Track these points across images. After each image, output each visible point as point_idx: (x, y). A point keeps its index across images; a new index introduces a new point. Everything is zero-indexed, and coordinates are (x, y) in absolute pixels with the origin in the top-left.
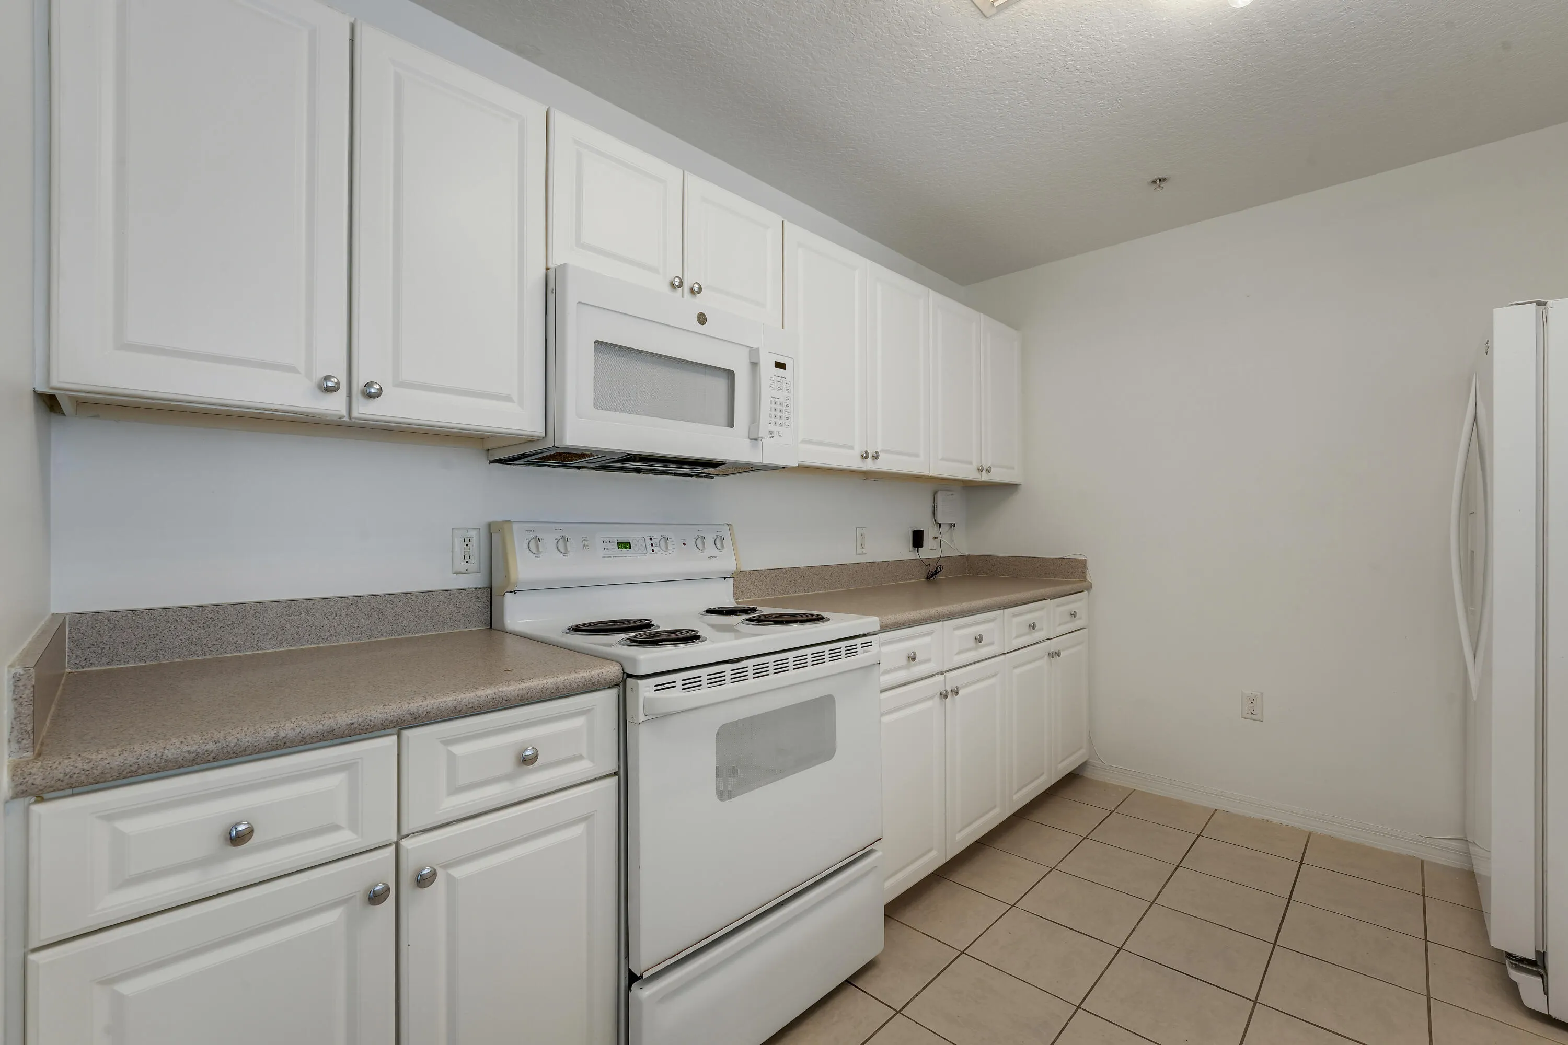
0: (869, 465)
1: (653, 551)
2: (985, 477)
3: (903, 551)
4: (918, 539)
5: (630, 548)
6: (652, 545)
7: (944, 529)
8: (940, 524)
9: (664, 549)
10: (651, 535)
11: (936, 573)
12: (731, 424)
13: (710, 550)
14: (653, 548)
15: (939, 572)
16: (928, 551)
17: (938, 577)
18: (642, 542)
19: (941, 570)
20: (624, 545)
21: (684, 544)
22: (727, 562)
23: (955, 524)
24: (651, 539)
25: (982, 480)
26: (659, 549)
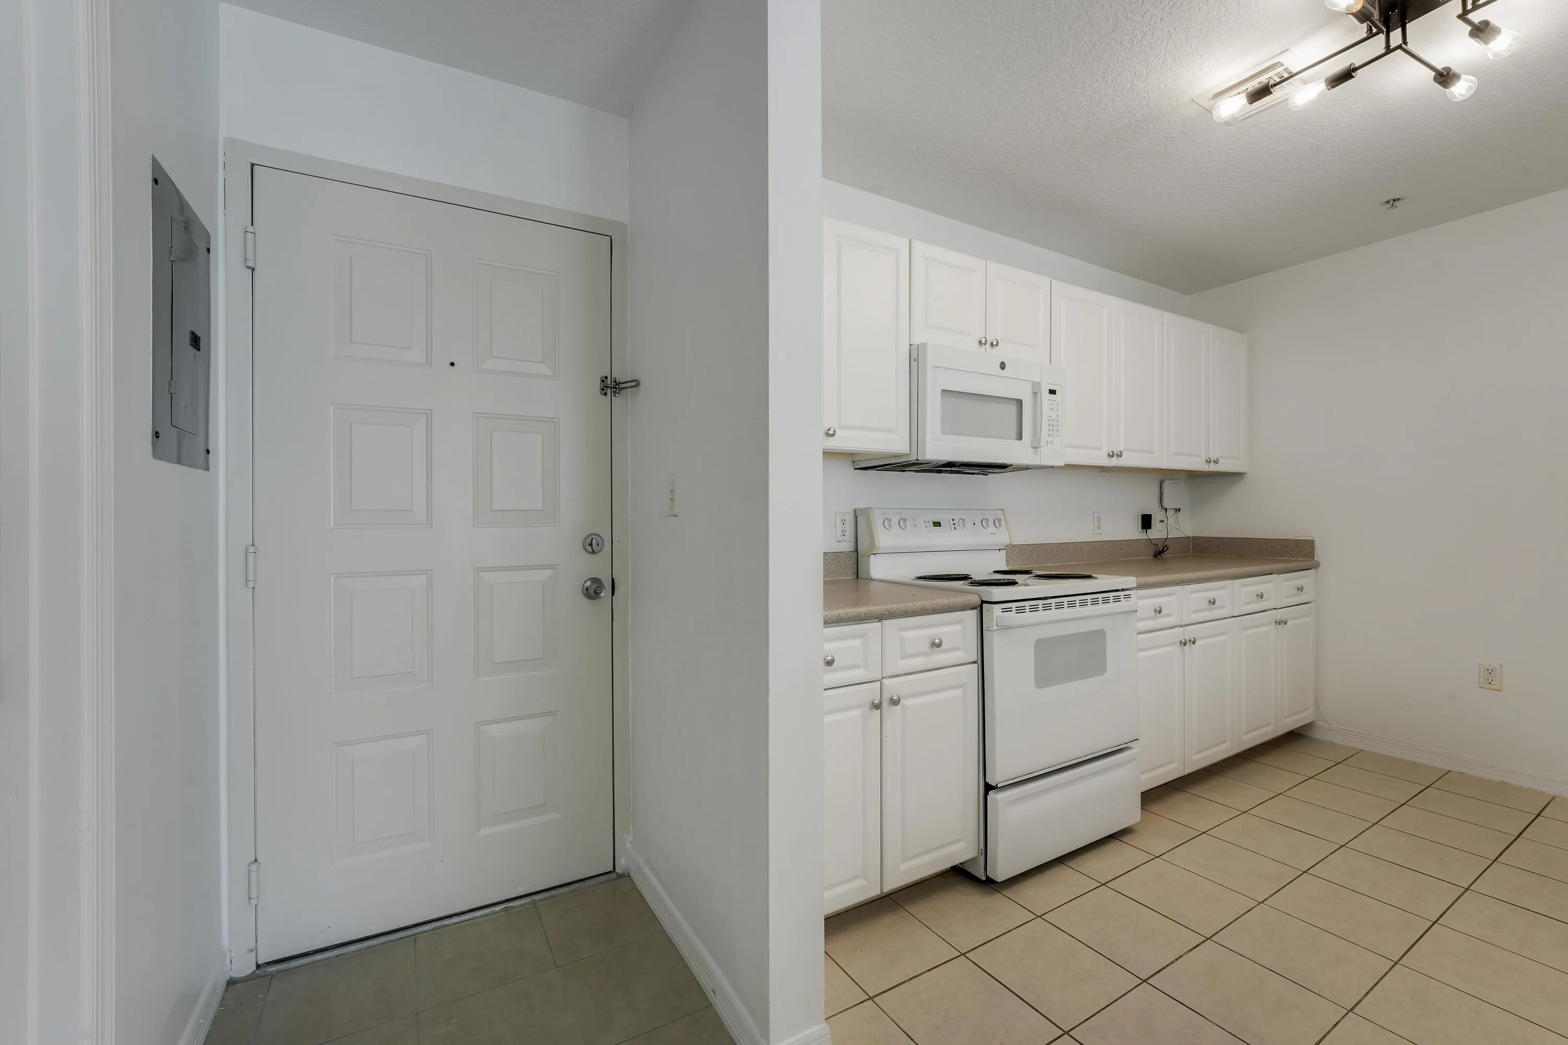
0: (1114, 462)
1: (955, 528)
2: (1212, 468)
3: (1131, 531)
4: (1146, 522)
5: (940, 526)
6: (954, 524)
7: (1170, 513)
8: (1166, 509)
9: (962, 527)
10: (953, 517)
11: (1162, 552)
12: (1020, 437)
13: (992, 528)
14: (955, 526)
15: (1166, 550)
16: (1156, 532)
17: (1165, 555)
18: (947, 522)
19: (1168, 549)
20: (937, 524)
21: (974, 524)
22: (1002, 538)
23: (1179, 509)
24: (953, 520)
25: (1210, 470)
26: (958, 527)
